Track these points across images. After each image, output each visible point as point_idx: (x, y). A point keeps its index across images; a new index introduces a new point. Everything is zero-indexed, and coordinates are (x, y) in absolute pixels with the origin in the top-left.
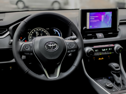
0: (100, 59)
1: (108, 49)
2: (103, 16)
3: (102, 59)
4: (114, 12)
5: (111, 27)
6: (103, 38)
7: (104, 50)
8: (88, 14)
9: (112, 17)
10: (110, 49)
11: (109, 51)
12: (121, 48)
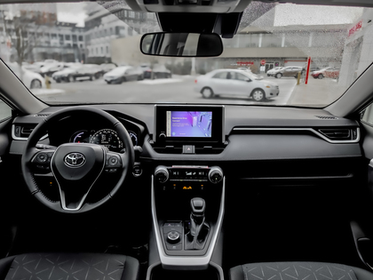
0: (185, 188)
1: (197, 173)
2: (195, 118)
3: (189, 188)
4: (217, 113)
5: (210, 136)
6: (192, 154)
7: (190, 174)
8: (169, 113)
9: (213, 120)
10: (200, 173)
11: (197, 176)
12: (217, 175)
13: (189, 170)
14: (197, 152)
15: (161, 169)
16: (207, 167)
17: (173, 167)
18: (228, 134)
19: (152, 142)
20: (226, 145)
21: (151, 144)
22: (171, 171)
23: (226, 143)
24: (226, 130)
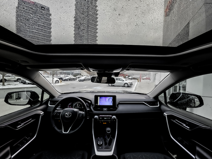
0: (104, 123)
2: (107, 99)
5: (112, 105)
6: (106, 111)
7: (106, 118)
8: (99, 98)
10: (109, 118)
12: (115, 119)
14: (108, 111)
15: (96, 116)
16: (111, 116)
17: (100, 116)
19: (93, 107)
20: (117, 108)
24: (117, 102)
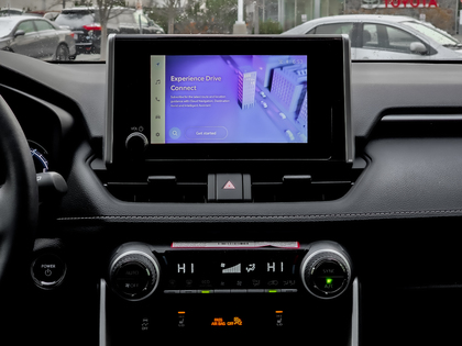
0: (218, 322)
1: (261, 267)
2: (250, 80)
3: (230, 323)
5: (304, 139)
6: (242, 201)
7: (237, 269)
8: (158, 63)
10: (271, 267)
11: (262, 277)
13: (232, 257)
14: (259, 195)
16: (294, 245)
17: (176, 245)
18: (363, 132)
19: (99, 165)
20: (360, 171)
21: (98, 173)
22: (167, 261)
23: (360, 164)
24: (360, 116)
